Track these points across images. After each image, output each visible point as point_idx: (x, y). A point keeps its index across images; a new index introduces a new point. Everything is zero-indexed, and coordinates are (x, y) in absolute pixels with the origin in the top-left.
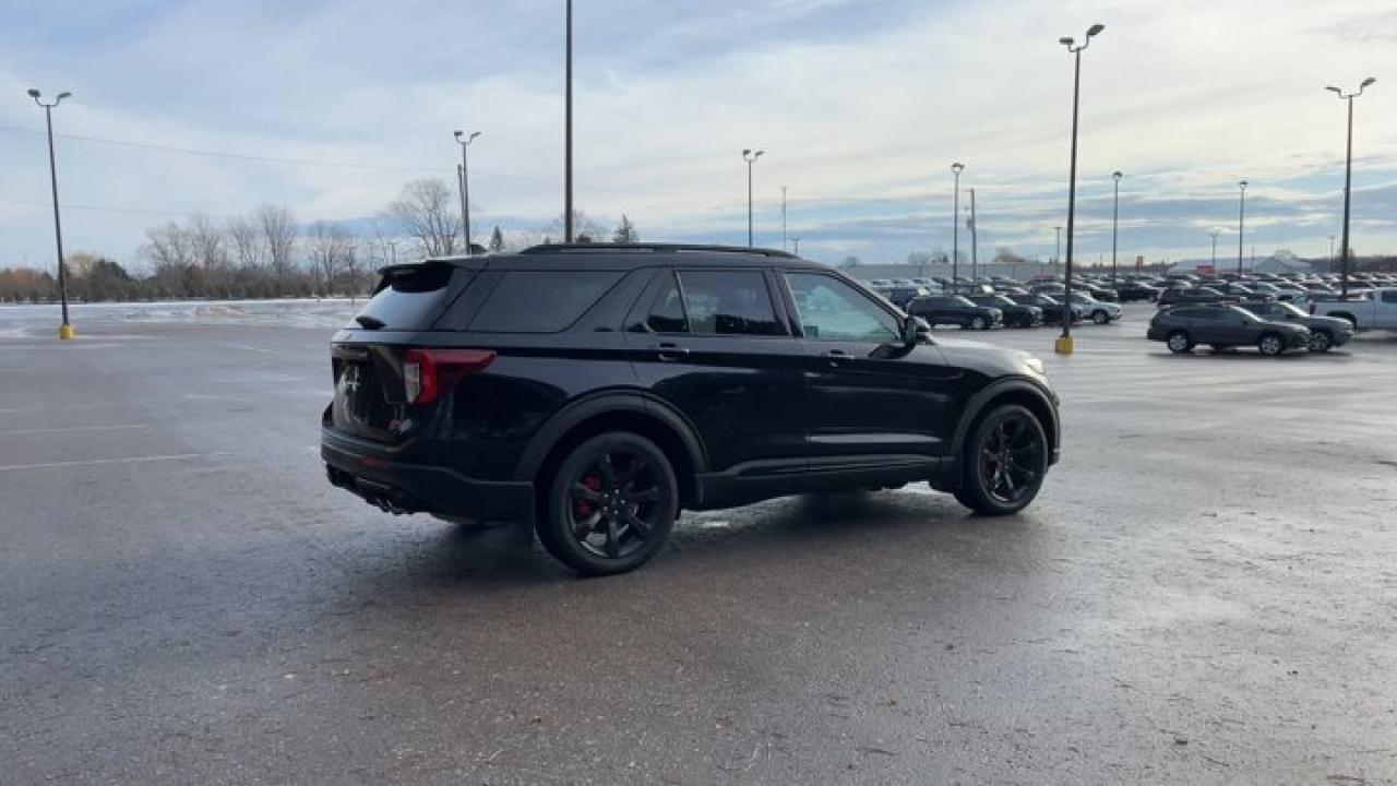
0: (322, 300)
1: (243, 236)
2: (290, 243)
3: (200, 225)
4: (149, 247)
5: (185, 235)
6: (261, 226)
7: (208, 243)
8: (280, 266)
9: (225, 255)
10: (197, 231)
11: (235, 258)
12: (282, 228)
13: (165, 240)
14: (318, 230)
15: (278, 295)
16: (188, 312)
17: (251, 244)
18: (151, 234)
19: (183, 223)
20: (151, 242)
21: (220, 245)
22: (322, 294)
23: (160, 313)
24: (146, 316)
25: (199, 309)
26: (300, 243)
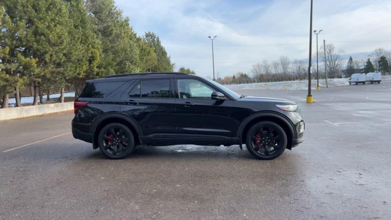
0: (301, 81)
1: (276, 65)
2: (288, 66)
3: (265, 63)
4: (253, 70)
5: (261, 66)
6: (280, 62)
7: (266, 68)
8: (285, 73)
9: (271, 71)
10: (264, 65)
11: (273, 71)
12: (286, 62)
13: (256, 68)
14: (296, 62)
15: (282, 80)
16: (254, 86)
17: (278, 67)
18: (253, 66)
19: (261, 63)
20: (253, 68)
21: (270, 68)
22: (294, 80)
23: (247, 86)
24: (244, 87)
25: (256, 85)
26: (290, 66)
